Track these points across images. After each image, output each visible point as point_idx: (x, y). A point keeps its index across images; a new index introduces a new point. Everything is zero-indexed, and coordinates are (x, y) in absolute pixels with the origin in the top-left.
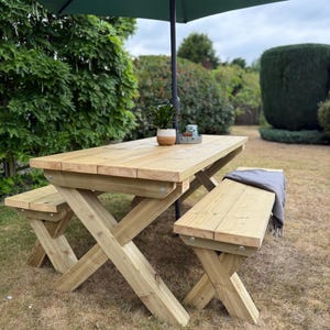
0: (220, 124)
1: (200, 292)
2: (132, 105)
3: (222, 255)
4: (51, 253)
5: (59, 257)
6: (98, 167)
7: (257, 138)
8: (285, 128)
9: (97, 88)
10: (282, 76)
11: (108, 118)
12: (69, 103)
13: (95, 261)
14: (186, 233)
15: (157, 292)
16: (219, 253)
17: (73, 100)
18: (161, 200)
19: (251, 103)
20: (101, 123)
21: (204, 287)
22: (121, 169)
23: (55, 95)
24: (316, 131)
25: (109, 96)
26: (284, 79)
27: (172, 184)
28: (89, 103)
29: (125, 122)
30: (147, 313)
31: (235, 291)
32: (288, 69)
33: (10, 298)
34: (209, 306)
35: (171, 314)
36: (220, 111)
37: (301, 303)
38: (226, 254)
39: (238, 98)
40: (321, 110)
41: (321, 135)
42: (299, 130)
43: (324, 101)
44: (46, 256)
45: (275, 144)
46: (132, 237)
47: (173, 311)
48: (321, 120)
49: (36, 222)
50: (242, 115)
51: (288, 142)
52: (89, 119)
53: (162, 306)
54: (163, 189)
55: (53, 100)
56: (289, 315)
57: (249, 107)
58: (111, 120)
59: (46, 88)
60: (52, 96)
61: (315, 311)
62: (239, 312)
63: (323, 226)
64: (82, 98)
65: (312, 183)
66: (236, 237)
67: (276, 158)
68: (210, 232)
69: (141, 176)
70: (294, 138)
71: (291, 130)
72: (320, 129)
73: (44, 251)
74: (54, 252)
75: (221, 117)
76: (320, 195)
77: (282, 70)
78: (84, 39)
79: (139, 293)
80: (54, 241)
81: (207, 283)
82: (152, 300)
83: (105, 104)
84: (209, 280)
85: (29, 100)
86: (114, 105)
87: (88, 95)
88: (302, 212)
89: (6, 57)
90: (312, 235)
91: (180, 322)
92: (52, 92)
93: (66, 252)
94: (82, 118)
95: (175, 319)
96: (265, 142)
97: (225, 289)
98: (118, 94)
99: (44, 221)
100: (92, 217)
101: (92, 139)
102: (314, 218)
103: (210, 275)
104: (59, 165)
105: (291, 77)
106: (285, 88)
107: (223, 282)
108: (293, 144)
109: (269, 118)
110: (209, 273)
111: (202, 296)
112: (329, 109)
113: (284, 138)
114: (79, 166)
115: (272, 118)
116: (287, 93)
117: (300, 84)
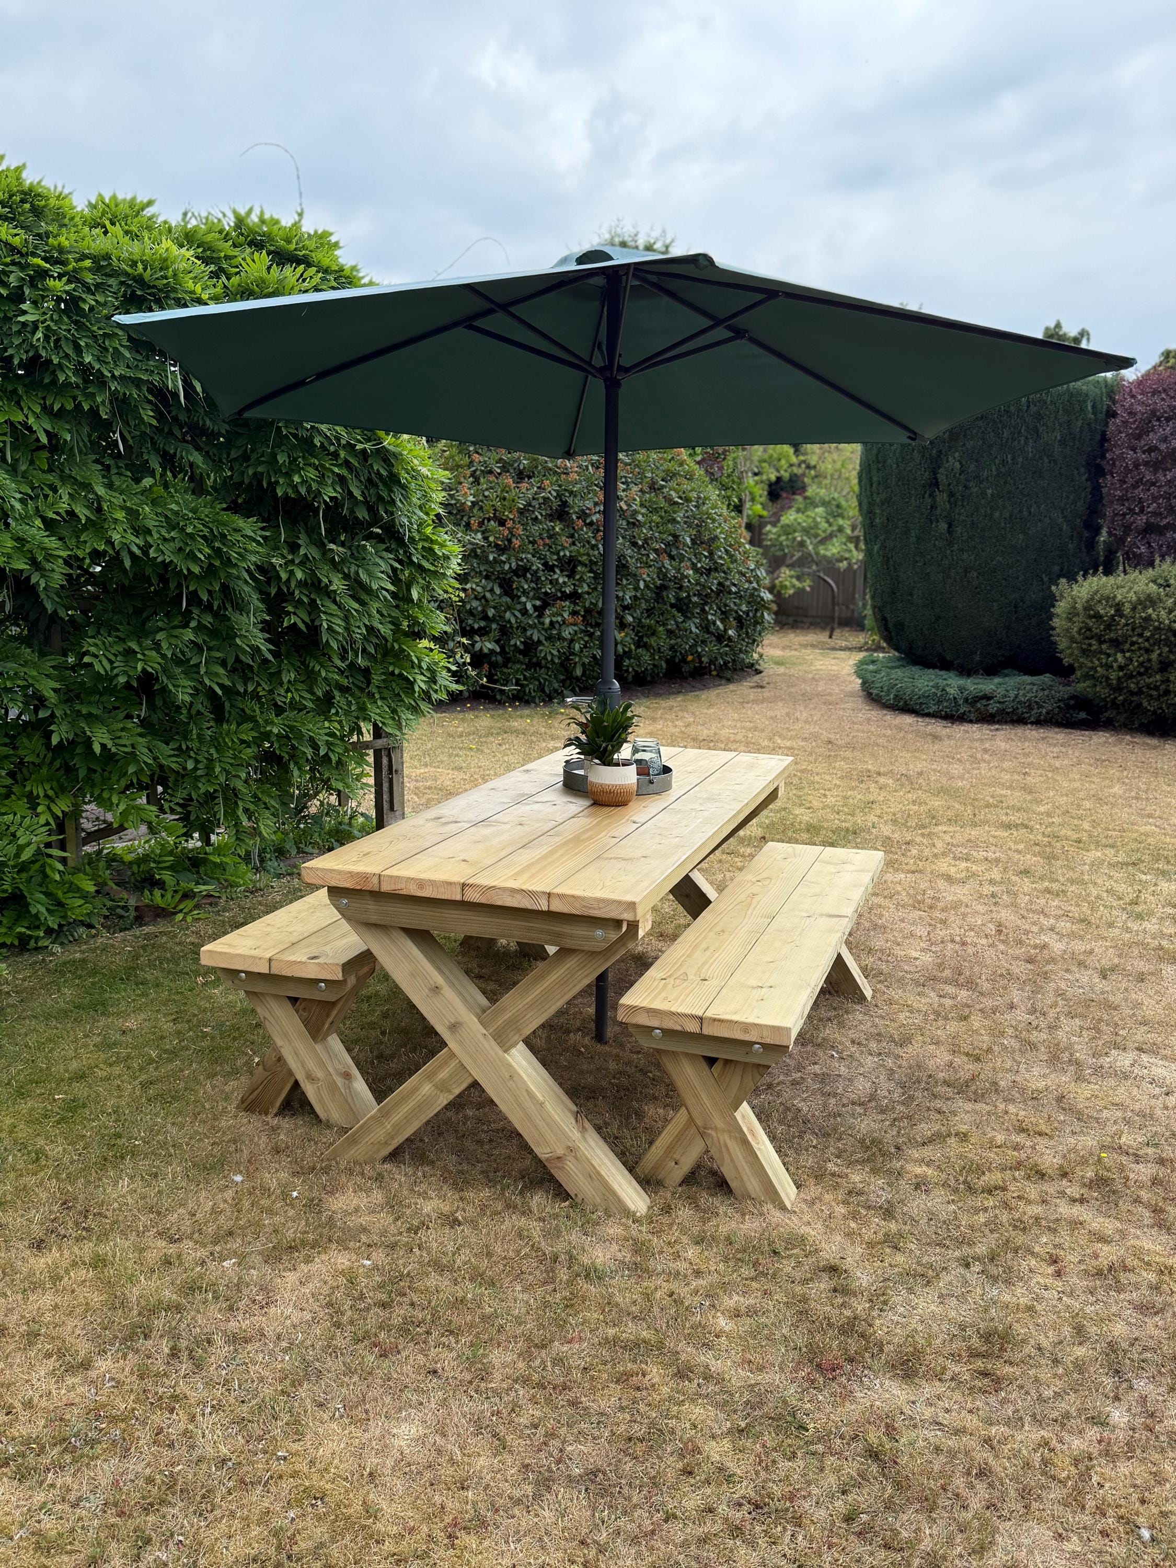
0: (721, 637)
1: (670, 1149)
2: (440, 623)
3: (717, 1067)
4: (311, 1078)
5: (333, 1087)
6: (464, 885)
7: (851, 695)
8: (945, 665)
9: (338, 584)
10: (936, 484)
11: (366, 672)
12: (259, 640)
13: (442, 1087)
14: (643, 1020)
15: (582, 1146)
16: (711, 1061)
17: (266, 627)
18: (593, 954)
19: (834, 549)
20: (344, 690)
21: (679, 1138)
22: (513, 891)
23: (216, 615)
24: (1046, 678)
25: (374, 606)
26: (942, 498)
27: (618, 923)
28: (314, 630)
29: (421, 682)
30: (561, 1193)
31: (745, 1142)
32: (953, 462)
33: (238, 1178)
34: (690, 1179)
35: (614, 1193)
36: (723, 589)
37: (889, 1172)
38: (727, 1062)
39: (788, 530)
40: (1061, 607)
41: (1063, 691)
42: (991, 671)
43: (1072, 579)
44: (296, 1084)
45: (909, 719)
46: (524, 1037)
47: (616, 1187)
48: (1063, 643)
49: (273, 1005)
50: (800, 592)
51: (953, 717)
52: (310, 678)
53: (595, 1176)
54: (599, 933)
55: (213, 633)
56: (860, 1193)
57: (829, 565)
58: (377, 678)
59: (194, 598)
60: (208, 620)
61: (917, 1187)
62: (753, 1185)
63: (988, 1003)
64: (295, 618)
65: (996, 874)
66: (746, 1027)
67: (907, 780)
68: (694, 1017)
69: (557, 906)
70: (973, 700)
71: (966, 671)
72: (1064, 672)
73: (290, 1073)
74: (319, 1074)
75: (725, 615)
76: (1004, 915)
77: (936, 463)
78: (307, 443)
79: (542, 1152)
80: (318, 1047)
81: (686, 1128)
82: (570, 1165)
83: (359, 632)
84: (691, 1119)
85: (141, 633)
86: (385, 630)
87: (313, 606)
88: (941, 966)
89: (82, 512)
90: (953, 1027)
91: (632, 1207)
92: (209, 608)
93: (347, 1076)
94: (289, 676)
95: (620, 1201)
96: (876, 714)
97: (726, 1138)
98: (402, 597)
99: (294, 1000)
100: (436, 989)
101: (322, 740)
102: (970, 984)
103: (691, 1109)
104: (375, 880)
105: (966, 487)
106: (943, 526)
107: (719, 1123)
108: (971, 722)
109: (890, 625)
110: (690, 1107)
111: (677, 1156)
112: (1087, 608)
113: (939, 702)
114: (421, 884)
115: (900, 626)
116: (951, 544)
117: (997, 514)
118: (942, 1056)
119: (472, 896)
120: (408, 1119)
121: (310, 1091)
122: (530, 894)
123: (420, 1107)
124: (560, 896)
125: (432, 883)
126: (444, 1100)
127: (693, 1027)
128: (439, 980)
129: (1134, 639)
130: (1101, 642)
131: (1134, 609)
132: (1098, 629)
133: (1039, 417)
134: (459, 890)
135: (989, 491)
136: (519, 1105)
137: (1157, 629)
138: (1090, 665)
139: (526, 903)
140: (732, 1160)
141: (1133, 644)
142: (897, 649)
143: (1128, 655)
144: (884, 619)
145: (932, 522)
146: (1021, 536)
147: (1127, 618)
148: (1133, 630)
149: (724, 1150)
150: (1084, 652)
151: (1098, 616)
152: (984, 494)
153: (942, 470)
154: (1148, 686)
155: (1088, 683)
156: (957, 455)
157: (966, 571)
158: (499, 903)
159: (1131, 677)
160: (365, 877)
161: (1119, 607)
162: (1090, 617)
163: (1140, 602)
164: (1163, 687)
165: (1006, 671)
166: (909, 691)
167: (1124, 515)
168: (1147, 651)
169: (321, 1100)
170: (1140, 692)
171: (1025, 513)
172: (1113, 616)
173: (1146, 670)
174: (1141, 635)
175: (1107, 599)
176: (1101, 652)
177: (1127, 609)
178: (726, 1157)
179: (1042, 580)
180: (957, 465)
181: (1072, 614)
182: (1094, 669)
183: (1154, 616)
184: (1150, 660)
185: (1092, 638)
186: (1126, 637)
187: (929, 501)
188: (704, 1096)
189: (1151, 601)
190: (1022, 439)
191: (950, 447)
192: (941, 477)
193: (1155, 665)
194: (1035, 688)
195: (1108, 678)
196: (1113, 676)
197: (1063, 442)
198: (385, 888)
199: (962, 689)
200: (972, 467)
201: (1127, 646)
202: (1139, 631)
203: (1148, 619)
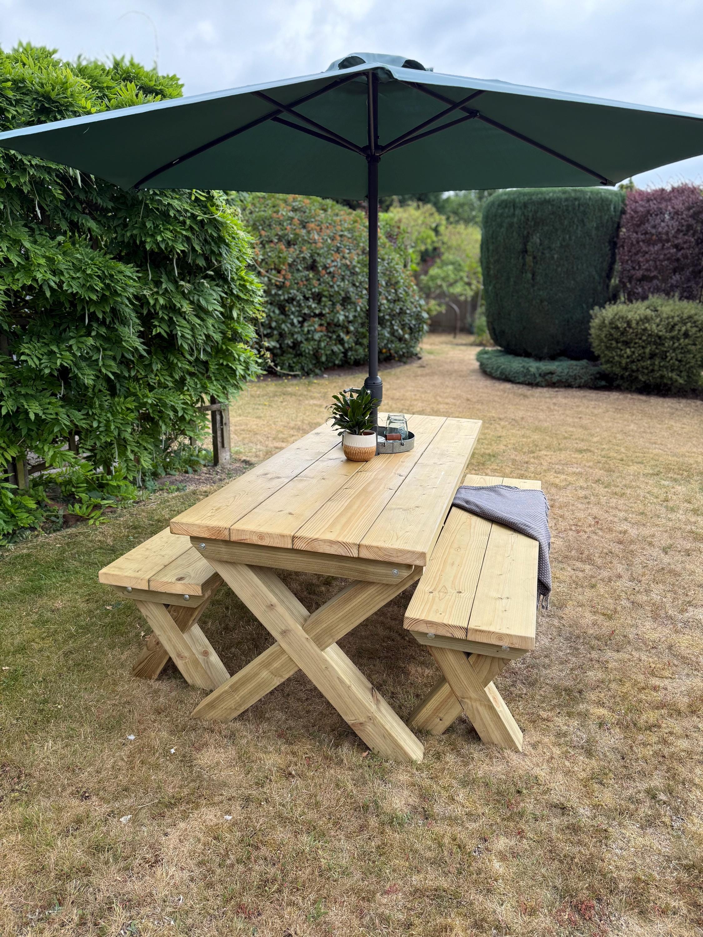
0: (401, 339)
1: (437, 710)
2: (250, 332)
3: (472, 659)
4: (180, 656)
5: (196, 662)
6: (293, 538)
7: (474, 371)
8: (527, 355)
9: (186, 308)
10: (525, 251)
11: (206, 363)
12: (137, 343)
13: (275, 673)
14: (423, 628)
15: (378, 716)
16: (468, 654)
17: (141, 335)
19: (458, 289)
20: (192, 374)
21: (444, 703)
22: (332, 543)
23: (108, 327)
24: (584, 362)
25: (210, 321)
26: (529, 259)
27: (409, 566)
28: (172, 337)
29: (240, 370)
30: (362, 746)
31: (491, 708)
32: (536, 239)
33: (132, 737)
34: (450, 730)
35: (401, 748)
36: (402, 312)
37: (579, 714)
38: (479, 655)
39: (433, 278)
40: (595, 322)
41: (593, 370)
42: (553, 358)
43: (602, 306)
44: (170, 659)
45: (508, 386)
46: (336, 640)
47: (402, 743)
48: (595, 343)
49: (152, 607)
50: (440, 313)
51: (532, 383)
52: (170, 367)
53: (387, 736)
54: (395, 571)
55: (106, 339)
56: (565, 735)
57: (455, 299)
58: (213, 367)
59: (93, 317)
60: (103, 331)
61: (601, 725)
62: (496, 737)
63: (605, 574)
64: (160, 330)
65: (582, 483)
66: (500, 636)
67: (514, 422)
68: (461, 628)
69: (364, 554)
70: (543, 375)
71: (539, 358)
72: (593, 358)
73: (166, 652)
74: (186, 654)
75: (403, 327)
76: (595, 510)
77: (526, 239)
78: (165, 216)
79: (349, 719)
80: (185, 636)
81: (448, 697)
82: (369, 728)
83: (201, 339)
84: (453, 691)
85: (59, 340)
86: (217, 337)
87: (171, 322)
88: (569, 548)
89: (15, 259)
90: (589, 593)
91: (414, 757)
92: (103, 323)
93: (206, 653)
94: (157, 366)
95: (405, 753)
96: (489, 383)
97: (477, 705)
98: (228, 316)
99: (167, 606)
100: (271, 606)
101: (179, 407)
102: (589, 560)
103: (453, 685)
104: (226, 532)
105: (543, 253)
106: (529, 276)
107: (473, 695)
108: (542, 387)
109: (497, 332)
110: (452, 683)
111: (441, 715)
112: (610, 324)
113: (525, 376)
114: (261, 536)
115: (503, 332)
116: (533, 286)
117: (559, 269)
118: (588, 618)
119: (300, 545)
120: (251, 694)
121: (180, 664)
122: (344, 545)
123: (260, 686)
124: (368, 547)
125: (270, 535)
126: (277, 682)
127: (460, 635)
128: (274, 600)
129: (637, 341)
130: (617, 342)
131: (637, 323)
132: (616, 335)
133: (584, 213)
134: (290, 541)
135: (556, 256)
136: (333, 688)
137: (650, 335)
138: (611, 355)
139: (341, 551)
140: (481, 719)
141: (636, 343)
142: (500, 346)
143: (633, 349)
144: (494, 329)
145: (522, 273)
146: (572, 282)
147: (633, 329)
148: (636, 335)
149: (476, 712)
150: (607, 348)
151: (617, 328)
152: (553, 258)
153: (529, 243)
154: (643, 367)
155: (608, 365)
156: (538, 235)
157: (542, 301)
158: (321, 551)
159: (633, 362)
160: (219, 530)
161: (629, 323)
162: (612, 328)
163: (641, 320)
164: (651, 368)
165: (561, 358)
166: (508, 370)
167: (629, 271)
168: (643, 347)
169: (188, 671)
170: (638, 370)
171: (575, 269)
172: (625, 328)
173: (642, 358)
174: (640, 339)
175: (622, 318)
176: (618, 348)
177: (634, 324)
178: (477, 717)
179: (582, 307)
180: (538, 241)
181: (602, 326)
182: (613, 358)
183: (649, 328)
184: (644, 353)
185: (612, 340)
186: (632, 339)
187: (521, 260)
188: (462, 676)
189: (647, 319)
190: (575, 226)
191: (534, 231)
192: (529, 247)
193: (647, 356)
194: (578, 368)
195: (620, 363)
196: (624, 361)
197: (597, 228)
198: (234, 538)
199: (538, 368)
200: (546, 242)
201: (632, 345)
202: (639, 336)
203: (645, 330)
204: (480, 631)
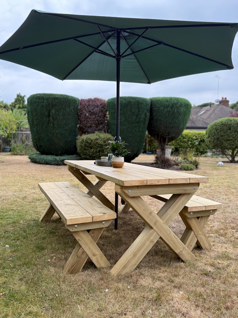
8: (52, 154)
10: (49, 116)
16: (199, 218)
24: (75, 155)
26: (51, 118)
38: (202, 217)
40: (79, 141)
41: (79, 158)
42: (62, 155)
43: (81, 135)
44: (89, 258)
48: (79, 148)
54: (195, 188)
70: (62, 161)
71: (57, 155)
72: (78, 154)
79: (177, 251)
97: (201, 236)
99: (88, 231)
104: (146, 182)
105: (56, 117)
106: (52, 124)
108: (61, 165)
109: (38, 146)
112: (86, 141)
113: (54, 162)
114: (158, 181)
115: (41, 146)
116: (53, 128)
117: (62, 123)
119: (171, 182)
122: (185, 179)
124: (192, 179)
127: (204, 209)
129: (95, 146)
130: (88, 148)
131: (94, 141)
132: (87, 145)
133: (69, 104)
134: (168, 181)
135: (61, 118)
137: (99, 144)
138: (86, 152)
140: (203, 241)
141: (94, 147)
142: (39, 152)
143: (93, 149)
144: (37, 145)
145: (49, 124)
146: (67, 127)
147: (93, 142)
148: (94, 145)
149: (201, 239)
150: (84, 149)
151: (88, 142)
152: (60, 118)
153: (51, 113)
154: (97, 156)
155: (85, 156)
156: (54, 110)
157: (57, 134)
158: (178, 183)
159: (93, 154)
160: (143, 181)
161: (92, 140)
162: (86, 142)
163: (95, 139)
164: (99, 155)
165: (65, 155)
166: (48, 159)
167: (85, 124)
168: (96, 149)
169: (98, 261)
170: (95, 157)
171: (68, 123)
172: (90, 143)
173: (96, 152)
174: (96, 146)
175: (89, 139)
176: (88, 149)
177: (93, 141)
179: (71, 136)
180: (54, 112)
181: (82, 143)
182: (87, 153)
183: (98, 142)
184: (97, 151)
185: (86, 147)
186: (93, 146)
187: (48, 119)
189: (97, 139)
190: (67, 108)
191: (52, 108)
192: (51, 114)
193: (98, 151)
194: (73, 158)
195: (89, 154)
196: (91, 154)
197: (74, 109)
198: (148, 184)
199: (59, 158)
200: (57, 113)
201: (93, 148)
202: (95, 145)
203: (97, 142)
204: (210, 206)
